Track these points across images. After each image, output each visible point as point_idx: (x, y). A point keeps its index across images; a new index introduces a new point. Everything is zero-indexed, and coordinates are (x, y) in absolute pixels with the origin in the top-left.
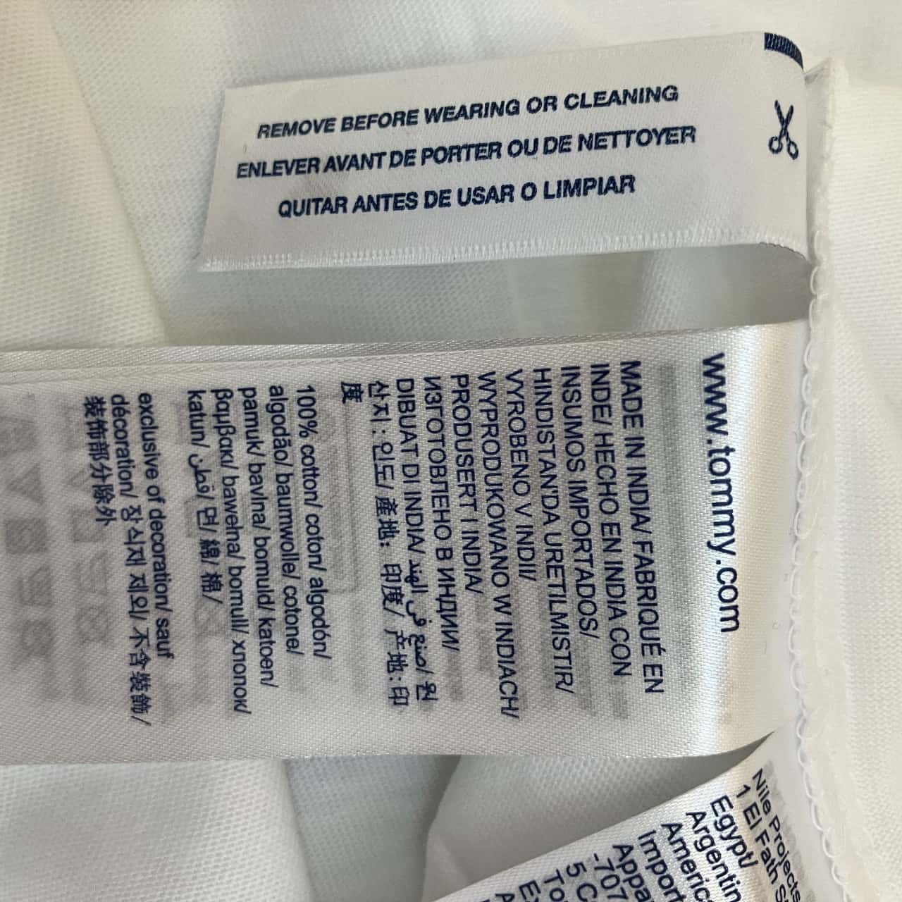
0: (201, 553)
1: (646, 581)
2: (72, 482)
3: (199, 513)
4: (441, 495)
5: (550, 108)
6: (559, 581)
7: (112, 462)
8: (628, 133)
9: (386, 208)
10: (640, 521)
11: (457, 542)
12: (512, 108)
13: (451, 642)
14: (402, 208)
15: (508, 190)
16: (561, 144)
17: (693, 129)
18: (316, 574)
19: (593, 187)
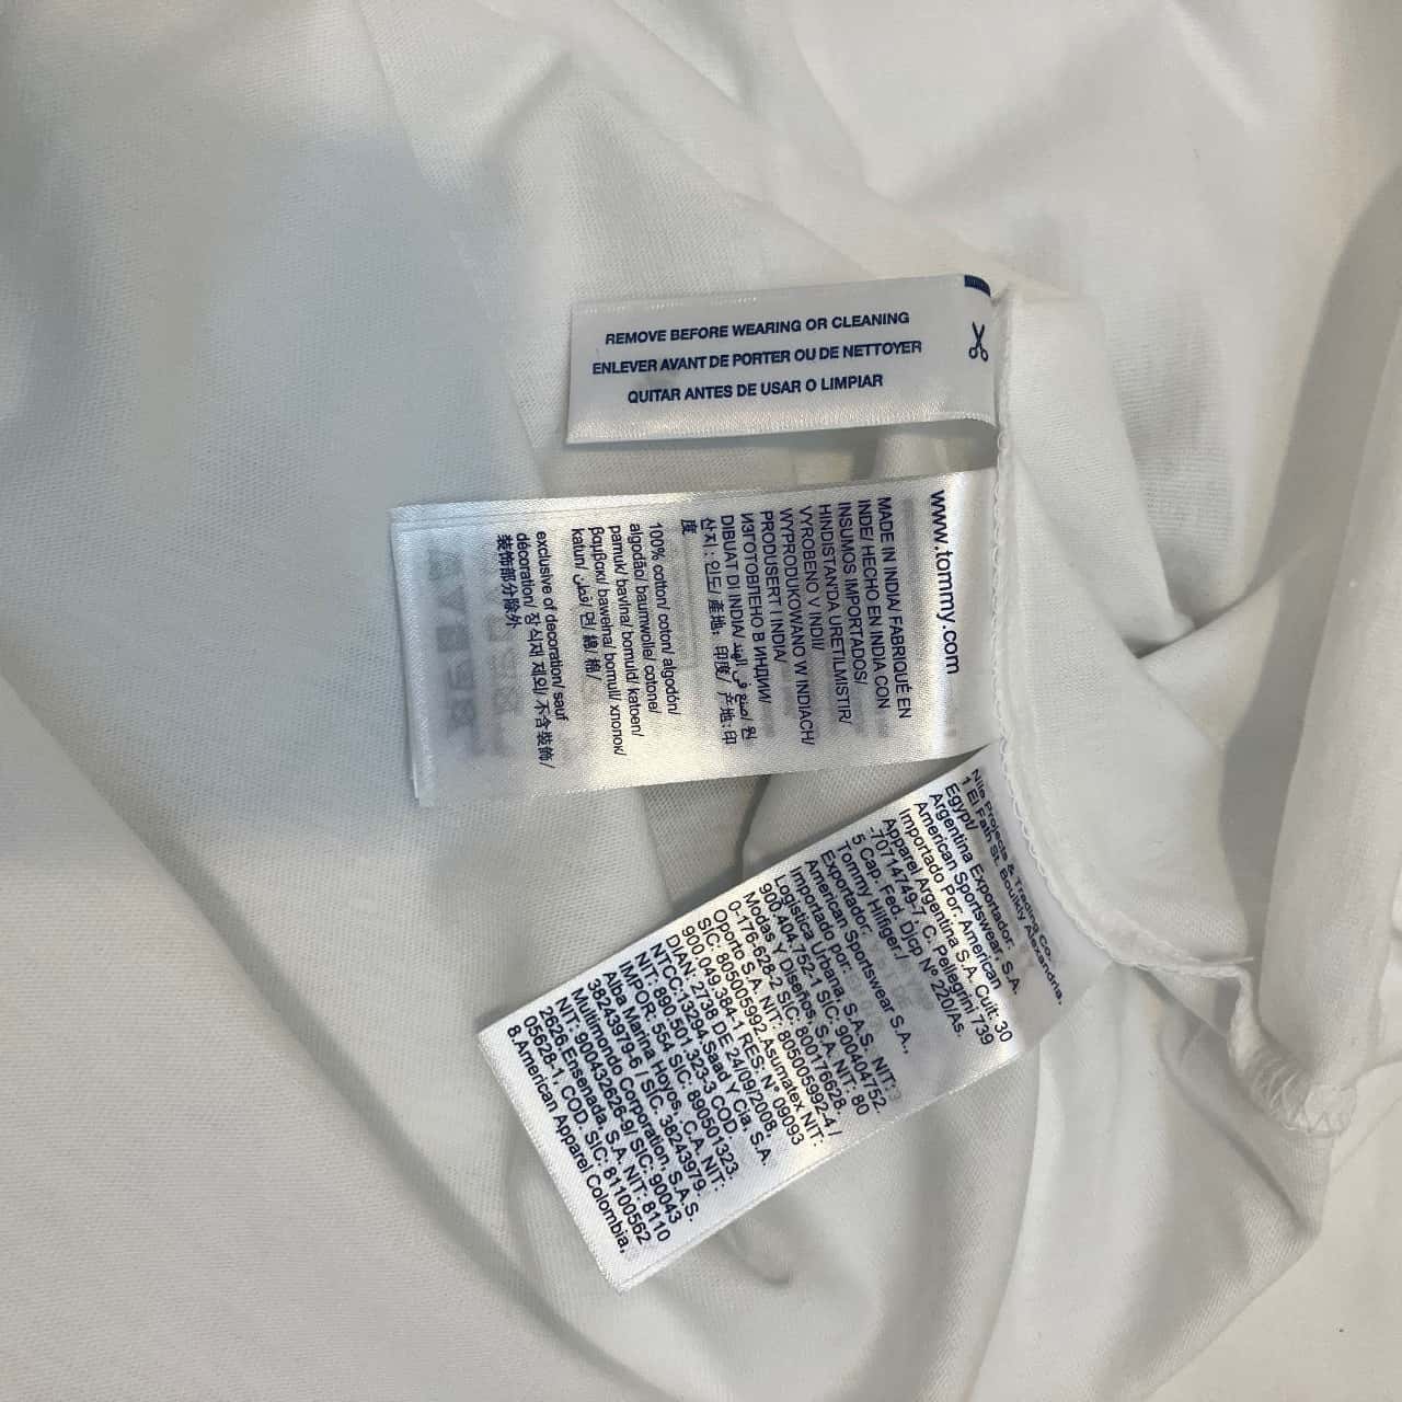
0: (585, 646)
1: (898, 643)
2: (489, 598)
3: (581, 616)
4: (756, 596)
5: (822, 327)
6: (840, 648)
7: (518, 582)
8: (877, 345)
9: (710, 397)
10: (894, 603)
11: (768, 628)
12: (793, 326)
13: (765, 697)
14: (721, 396)
15: (796, 385)
16: (831, 353)
17: (920, 343)
18: (666, 656)
19: (854, 382)
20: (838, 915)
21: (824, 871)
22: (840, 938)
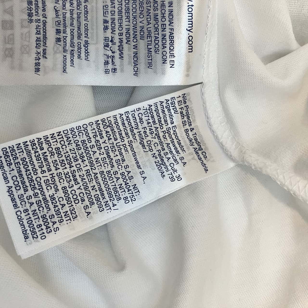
0: (56, 32)
1: (172, 39)
2: (22, 11)
3: (56, 22)
4: (121, 19)
6: (150, 40)
7: (33, 7)
10: (171, 23)
11: (124, 31)
13: (121, 57)
18: (86, 39)
20: (127, 134)
21: (125, 118)
22: (126, 142)
